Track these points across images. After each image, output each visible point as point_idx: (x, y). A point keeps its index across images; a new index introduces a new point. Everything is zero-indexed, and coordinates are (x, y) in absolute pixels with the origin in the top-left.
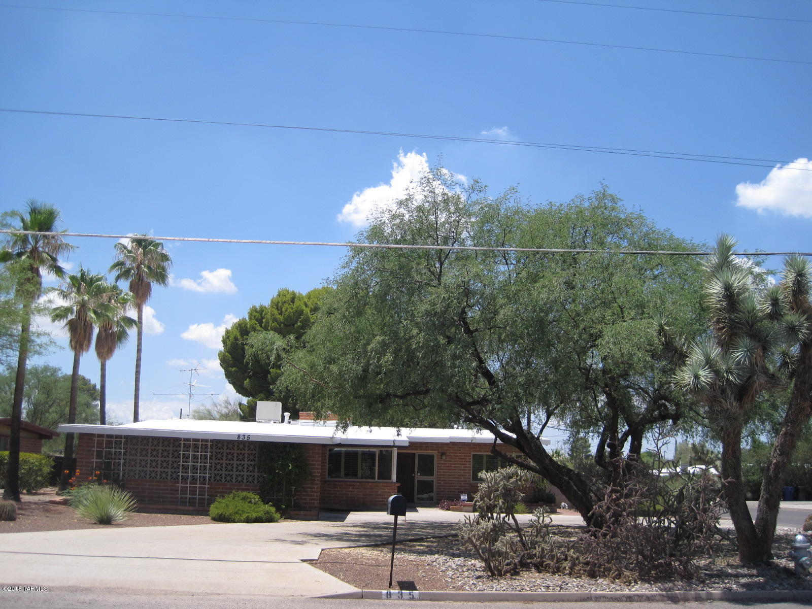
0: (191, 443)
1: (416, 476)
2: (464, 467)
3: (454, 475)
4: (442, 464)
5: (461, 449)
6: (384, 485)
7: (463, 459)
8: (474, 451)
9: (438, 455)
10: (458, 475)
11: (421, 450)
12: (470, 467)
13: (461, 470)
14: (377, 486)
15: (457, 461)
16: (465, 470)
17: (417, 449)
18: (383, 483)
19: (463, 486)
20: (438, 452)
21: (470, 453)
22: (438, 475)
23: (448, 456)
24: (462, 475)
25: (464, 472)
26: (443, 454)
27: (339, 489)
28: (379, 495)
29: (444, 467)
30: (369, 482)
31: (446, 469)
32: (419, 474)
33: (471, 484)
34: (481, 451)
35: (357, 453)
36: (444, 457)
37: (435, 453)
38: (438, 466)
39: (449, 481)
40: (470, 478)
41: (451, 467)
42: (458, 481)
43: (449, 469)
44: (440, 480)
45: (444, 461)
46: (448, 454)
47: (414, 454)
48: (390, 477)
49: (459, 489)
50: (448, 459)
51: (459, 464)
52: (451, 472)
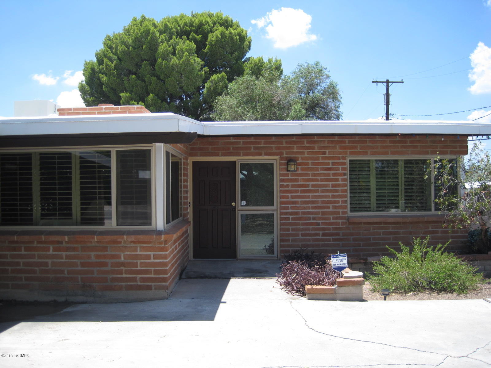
1: (239, 208)
2: (333, 186)
3: (313, 202)
4: (291, 180)
5: (327, 151)
6: (132, 238)
7: (330, 169)
8: (352, 153)
9: (281, 164)
10: (323, 202)
11: (245, 155)
12: (345, 185)
13: (328, 191)
14: (115, 242)
15: (319, 175)
16: (337, 191)
17: (238, 154)
18: (130, 233)
19: (332, 224)
20: (281, 159)
21: (344, 158)
22: (281, 203)
23: (300, 164)
24: (331, 202)
25: (334, 196)
26: (290, 161)
27: (23, 252)
28: (123, 264)
29: (293, 186)
30: (93, 233)
31: (297, 191)
32: (244, 203)
33: (348, 218)
34: (366, 153)
35: (70, 158)
36: (293, 167)
37: (274, 159)
38: (281, 186)
39: (304, 213)
40: (345, 207)
41: (308, 186)
42: (323, 213)
43: (302, 191)
44: (286, 213)
45: (293, 175)
46: (300, 161)
47: (234, 163)
48: (146, 218)
49: (323, 229)
50: (300, 172)
51: (322, 180)
52: (309, 197)
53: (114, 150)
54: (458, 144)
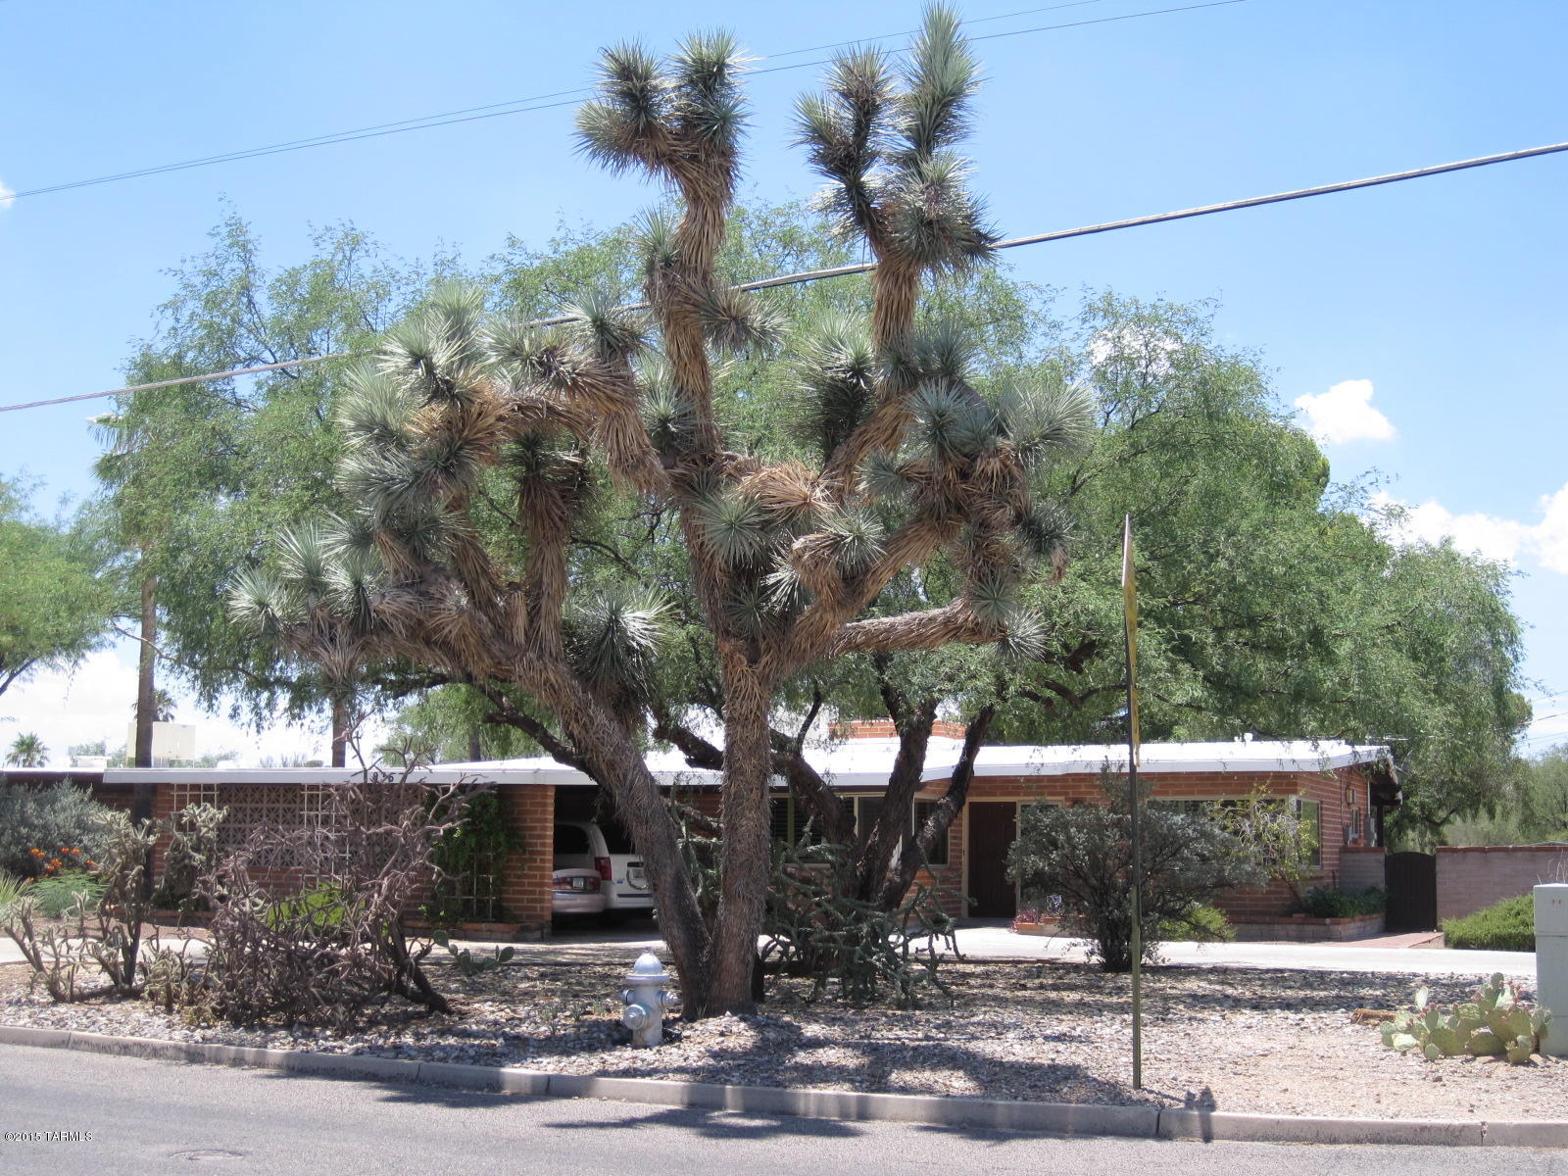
0: (320, 793)
11: (1026, 795)
17: (1018, 794)
20: (1067, 800)
37: (1058, 800)
47: (1014, 804)
53: (856, 797)
54: (1283, 781)
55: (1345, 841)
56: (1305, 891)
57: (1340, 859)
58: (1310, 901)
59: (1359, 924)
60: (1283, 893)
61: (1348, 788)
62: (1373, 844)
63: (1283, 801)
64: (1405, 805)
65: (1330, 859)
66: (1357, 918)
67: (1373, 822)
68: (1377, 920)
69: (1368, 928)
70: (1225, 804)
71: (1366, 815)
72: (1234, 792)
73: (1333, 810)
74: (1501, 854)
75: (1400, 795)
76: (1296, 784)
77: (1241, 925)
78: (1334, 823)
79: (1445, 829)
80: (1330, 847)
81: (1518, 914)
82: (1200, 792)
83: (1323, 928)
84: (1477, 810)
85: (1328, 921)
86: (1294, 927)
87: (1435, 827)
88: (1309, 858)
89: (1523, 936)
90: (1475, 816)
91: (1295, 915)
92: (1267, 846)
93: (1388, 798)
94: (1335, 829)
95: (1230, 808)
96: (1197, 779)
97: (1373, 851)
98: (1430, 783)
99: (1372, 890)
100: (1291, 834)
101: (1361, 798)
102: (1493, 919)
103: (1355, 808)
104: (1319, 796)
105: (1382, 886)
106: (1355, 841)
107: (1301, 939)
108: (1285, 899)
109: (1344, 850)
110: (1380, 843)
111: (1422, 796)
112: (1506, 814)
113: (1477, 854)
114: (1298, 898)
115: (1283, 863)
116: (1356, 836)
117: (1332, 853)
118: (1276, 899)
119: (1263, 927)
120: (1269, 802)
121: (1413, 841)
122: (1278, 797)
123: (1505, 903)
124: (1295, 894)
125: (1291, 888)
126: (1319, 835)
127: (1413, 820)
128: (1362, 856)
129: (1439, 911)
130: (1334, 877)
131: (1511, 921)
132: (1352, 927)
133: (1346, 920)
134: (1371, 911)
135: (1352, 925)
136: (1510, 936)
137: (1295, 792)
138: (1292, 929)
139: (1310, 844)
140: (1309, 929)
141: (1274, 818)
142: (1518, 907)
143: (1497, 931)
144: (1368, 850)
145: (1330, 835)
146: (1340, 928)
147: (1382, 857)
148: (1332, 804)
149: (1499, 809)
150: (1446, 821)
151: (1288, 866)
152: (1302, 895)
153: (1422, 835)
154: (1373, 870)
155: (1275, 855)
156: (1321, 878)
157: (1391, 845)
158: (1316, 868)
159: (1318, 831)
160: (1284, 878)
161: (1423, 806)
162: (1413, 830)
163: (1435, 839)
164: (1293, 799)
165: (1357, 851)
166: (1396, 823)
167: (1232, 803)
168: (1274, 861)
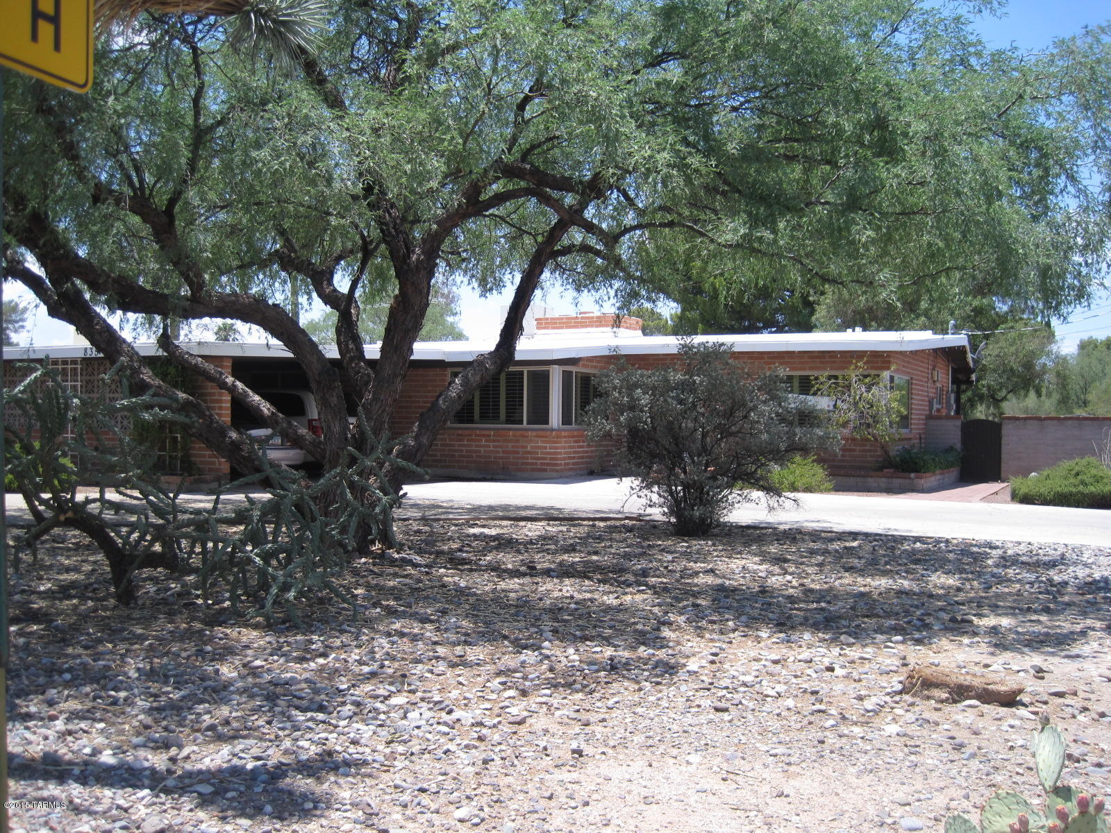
6: (537, 434)
14: (524, 436)
18: (536, 430)
28: (529, 453)
48: (546, 419)
53: (525, 370)
54: (879, 359)
55: (931, 410)
56: (894, 451)
57: (926, 424)
58: (898, 459)
59: (938, 477)
60: (876, 451)
61: (934, 369)
62: (952, 414)
63: (879, 376)
64: (976, 386)
65: (918, 424)
66: (937, 472)
67: (953, 396)
68: (954, 473)
69: (946, 480)
70: (830, 378)
71: (948, 392)
72: (838, 369)
73: (922, 386)
74: (1055, 422)
75: (973, 377)
76: (889, 362)
77: (840, 478)
78: (922, 395)
79: (1005, 405)
80: (918, 414)
81: (1077, 474)
82: (811, 369)
83: (907, 481)
84: (1028, 391)
85: (912, 475)
86: (884, 480)
87: (996, 402)
88: (898, 423)
89: (1083, 494)
90: (1026, 396)
91: (885, 470)
92: (862, 412)
93: (965, 379)
94: (923, 400)
95: (833, 381)
96: (809, 357)
97: (952, 418)
98: (995, 371)
99: (951, 449)
100: (883, 403)
101: (943, 377)
102: (1056, 477)
103: (939, 385)
104: (909, 373)
105: (958, 446)
106: (938, 410)
107: (890, 490)
108: (879, 456)
109: (930, 417)
110: (957, 412)
111: (989, 380)
112: (1049, 395)
113: (1035, 422)
114: (889, 456)
115: (875, 427)
116: (939, 407)
117: (919, 419)
118: (871, 456)
119: (859, 479)
120: (866, 377)
121: (981, 412)
122: (873, 372)
123: (1067, 464)
124: (886, 452)
125: (883, 447)
126: (908, 406)
127: (981, 398)
128: (944, 422)
129: (1004, 467)
130: (920, 438)
131: (1072, 480)
132: (932, 480)
133: (928, 475)
134: (949, 466)
135: (933, 478)
136: (1071, 494)
137: (888, 368)
138: (883, 482)
139: (899, 411)
140: (897, 482)
141: (869, 389)
142: (1077, 468)
143: (1059, 489)
144: (948, 417)
145: (918, 405)
146: (922, 481)
147: (959, 423)
148: (921, 381)
149: (1044, 391)
150: (1004, 399)
151: (879, 430)
152: (891, 454)
153: (988, 408)
154: (952, 433)
155: (870, 420)
156: (910, 439)
157: (966, 414)
158: (903, 431)
159: (907, 401)
160: (876, 440)
161: (989, 387)
162: (981, 404)
163: (996, 412)
164: (886, 374)
165: (940, 418)
166: (970, 400)
167: (836, 377)
168: (868, 425)
